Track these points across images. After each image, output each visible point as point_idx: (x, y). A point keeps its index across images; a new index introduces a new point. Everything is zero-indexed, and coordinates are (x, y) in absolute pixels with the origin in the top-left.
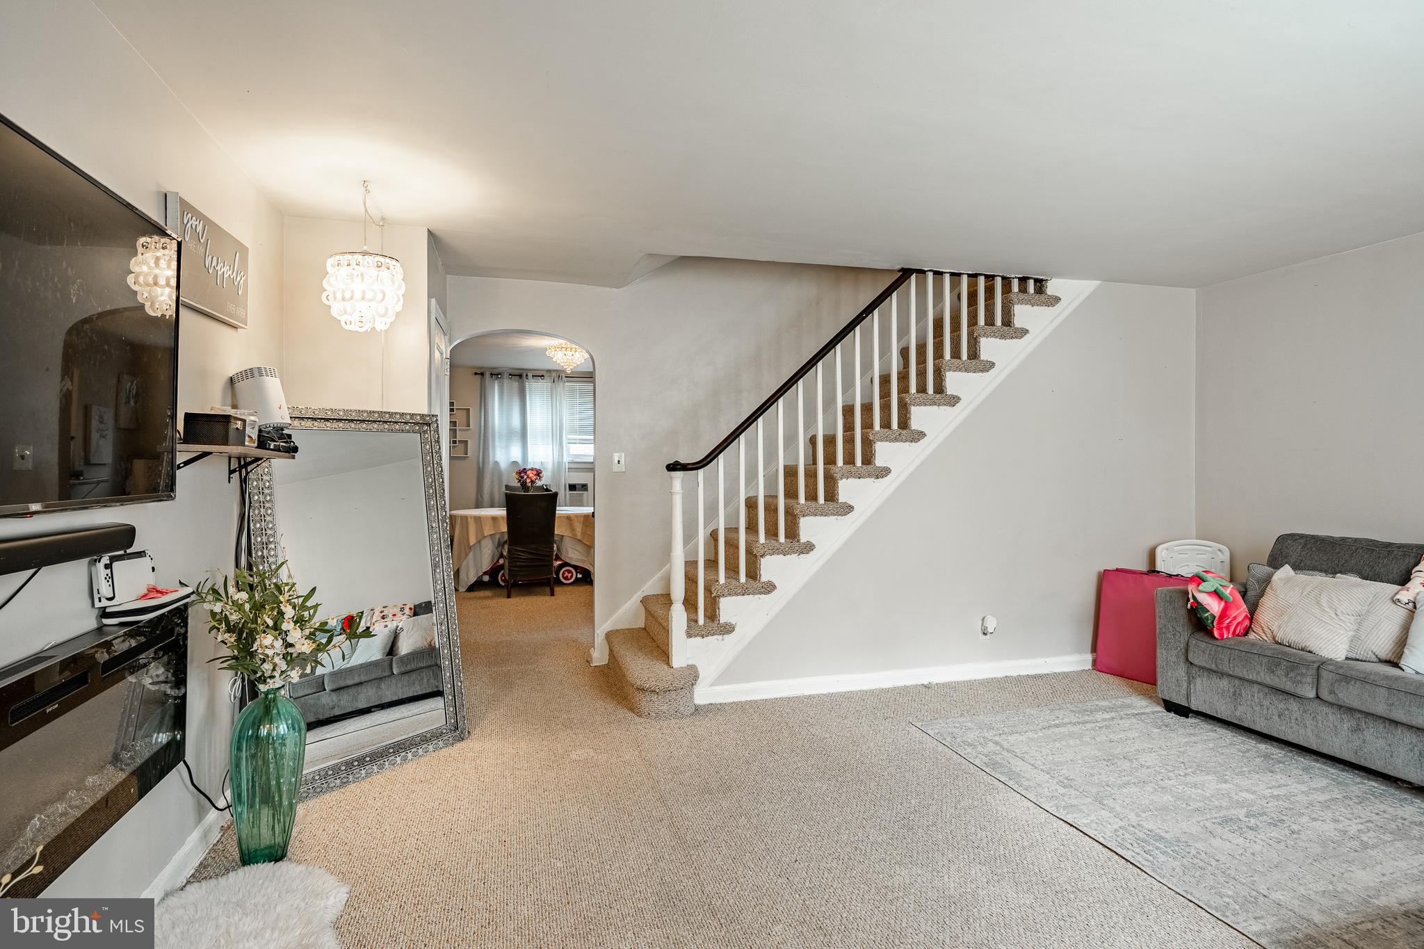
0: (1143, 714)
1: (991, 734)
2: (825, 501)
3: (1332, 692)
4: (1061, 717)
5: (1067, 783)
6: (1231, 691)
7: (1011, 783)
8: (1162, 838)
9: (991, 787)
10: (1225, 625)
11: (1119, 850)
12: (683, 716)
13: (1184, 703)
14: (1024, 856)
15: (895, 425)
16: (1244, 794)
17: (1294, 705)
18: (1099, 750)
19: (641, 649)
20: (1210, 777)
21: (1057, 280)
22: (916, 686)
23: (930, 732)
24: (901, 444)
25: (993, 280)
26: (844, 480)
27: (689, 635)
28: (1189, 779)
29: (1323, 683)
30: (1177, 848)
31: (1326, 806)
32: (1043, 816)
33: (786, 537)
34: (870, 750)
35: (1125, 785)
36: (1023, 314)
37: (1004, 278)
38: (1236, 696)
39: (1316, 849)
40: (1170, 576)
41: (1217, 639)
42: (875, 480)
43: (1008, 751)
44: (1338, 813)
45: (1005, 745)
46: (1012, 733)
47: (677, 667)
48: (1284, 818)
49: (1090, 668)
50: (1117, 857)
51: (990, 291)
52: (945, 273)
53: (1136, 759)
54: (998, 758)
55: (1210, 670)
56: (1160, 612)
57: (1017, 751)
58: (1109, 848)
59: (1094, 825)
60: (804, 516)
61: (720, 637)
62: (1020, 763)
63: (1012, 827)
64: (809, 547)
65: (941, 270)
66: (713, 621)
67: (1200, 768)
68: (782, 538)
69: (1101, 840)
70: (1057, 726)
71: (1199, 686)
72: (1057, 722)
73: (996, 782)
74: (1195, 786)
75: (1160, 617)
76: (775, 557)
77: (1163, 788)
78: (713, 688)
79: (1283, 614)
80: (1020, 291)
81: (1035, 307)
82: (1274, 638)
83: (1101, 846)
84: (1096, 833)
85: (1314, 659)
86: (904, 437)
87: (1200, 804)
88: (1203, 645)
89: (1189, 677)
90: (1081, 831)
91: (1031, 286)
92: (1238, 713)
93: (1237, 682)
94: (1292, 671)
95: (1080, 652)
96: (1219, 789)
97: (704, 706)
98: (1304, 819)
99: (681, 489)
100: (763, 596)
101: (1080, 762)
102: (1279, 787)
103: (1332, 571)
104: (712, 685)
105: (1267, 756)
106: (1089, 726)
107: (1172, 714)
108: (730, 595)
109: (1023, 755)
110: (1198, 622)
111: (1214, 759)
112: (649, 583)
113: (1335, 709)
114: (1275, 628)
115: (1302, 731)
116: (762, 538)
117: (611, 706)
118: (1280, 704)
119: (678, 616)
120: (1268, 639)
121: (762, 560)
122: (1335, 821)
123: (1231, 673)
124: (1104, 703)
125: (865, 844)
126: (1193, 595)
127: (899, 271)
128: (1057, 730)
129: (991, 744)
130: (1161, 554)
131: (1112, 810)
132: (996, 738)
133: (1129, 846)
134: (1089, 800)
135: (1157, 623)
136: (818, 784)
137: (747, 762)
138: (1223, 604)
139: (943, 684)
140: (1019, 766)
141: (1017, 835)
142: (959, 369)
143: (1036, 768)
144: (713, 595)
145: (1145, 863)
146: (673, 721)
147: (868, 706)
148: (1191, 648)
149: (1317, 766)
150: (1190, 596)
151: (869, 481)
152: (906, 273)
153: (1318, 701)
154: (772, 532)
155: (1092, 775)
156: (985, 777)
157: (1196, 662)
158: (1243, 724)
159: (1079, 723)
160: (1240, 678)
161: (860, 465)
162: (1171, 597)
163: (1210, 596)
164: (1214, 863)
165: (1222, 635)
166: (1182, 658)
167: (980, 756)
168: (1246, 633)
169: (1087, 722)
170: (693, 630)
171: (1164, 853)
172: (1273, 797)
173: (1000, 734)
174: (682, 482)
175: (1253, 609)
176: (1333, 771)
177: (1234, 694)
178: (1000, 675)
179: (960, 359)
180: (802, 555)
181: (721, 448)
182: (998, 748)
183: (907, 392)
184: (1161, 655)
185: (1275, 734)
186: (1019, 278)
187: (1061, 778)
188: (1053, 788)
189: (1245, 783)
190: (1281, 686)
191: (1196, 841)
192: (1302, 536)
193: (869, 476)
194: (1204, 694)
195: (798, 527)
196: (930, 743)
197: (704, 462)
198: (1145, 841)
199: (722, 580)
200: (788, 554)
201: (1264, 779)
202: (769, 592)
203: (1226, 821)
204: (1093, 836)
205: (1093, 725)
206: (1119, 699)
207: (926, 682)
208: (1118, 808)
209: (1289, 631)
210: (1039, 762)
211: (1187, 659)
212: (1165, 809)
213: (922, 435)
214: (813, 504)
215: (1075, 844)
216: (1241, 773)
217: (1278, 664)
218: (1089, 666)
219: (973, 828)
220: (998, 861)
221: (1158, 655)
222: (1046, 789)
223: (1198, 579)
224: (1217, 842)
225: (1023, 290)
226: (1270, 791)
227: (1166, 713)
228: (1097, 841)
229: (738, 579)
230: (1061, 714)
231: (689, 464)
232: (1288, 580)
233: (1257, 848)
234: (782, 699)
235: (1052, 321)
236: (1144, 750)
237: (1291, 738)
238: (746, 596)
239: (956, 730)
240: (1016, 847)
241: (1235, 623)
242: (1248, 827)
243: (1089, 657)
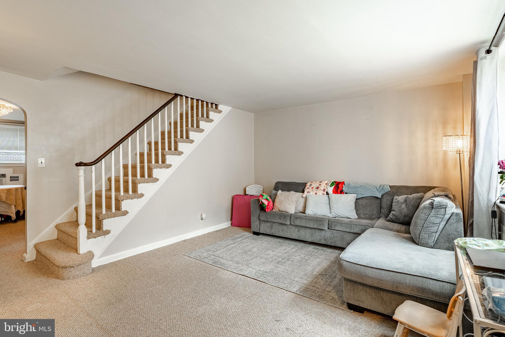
0: (249, 237)
1: (211, 253)
2: (148, 177)
3: (294, 222)
4: (228, 242)
5: (238, 263)
6: (270, 226)
7: (222, 267)
8: (266, 272)
9: (217, 270)
10: (268, 208)
11: (258, 279)
12: (87, 275)
13: (258, 232)
14: (235, 290)
15: (173, 149)
16: (279, 254)
17: (285, 227)
18: (242, 250)
19: (59, 249)
20: (270, 251)
21: (221, 105)
22: (181, 241)
23: (192, 256)
24: (175, 156)
25: (203, 102)
26: (155, 169)
27: (88, 238)
28: (266, 253)
29: (292, 220)
30: (271, 274)
31: (296, 252)
32: (235, 275)
33: (132, 192)
34: (173, 268)
35: (252, 259)
36: (212, 115)
37: (207, 102)
38: (272, 227)
39: (298, 264)
40: (251, 195)
41: (266, 212)
42: (166, 169)
43: (218, 257)
44: (299, 253)
45: (216, 255)
46: (217, 251)
47: (82, 253)
48: (289, 258)
49: (230, 226)
50: (258, 281)
51: (202, 105)
52: (189, 97)
53: (252, 251)
54: (216, 260)
55: (265, 221)
56: (252, 206)
57: (220, 256)
58: (255, 279)
59: (249, 273)
60: (140, 183)
61: (103, 237)
62: (222, 260)
63: (228, 281)
64: (142, 195)
65: (188, 96)
66: (100, 230)
67: (267, 250)
68: (130, 192)
69: (253, 277)
70: (228, 245)
71: (262, 226)
72: (228, 244)
73: (218, 268)
74: (268, 254)
75: (252, 208)
76: (128, 200)
77: (261, 257)
78: (100, 259)
79: (281, 203)
80: (211, 107)
81: (215, 113)
82: (279, 210)
83: (253, 279)
84: (251, 276)
85: (289, 214)
86: (176, 154)
87: (271, 259)
88: (263, 214)
89: (260, 224)
90: (247, 276)
91: (214, 105)
92: (272, 232)
93: (272, 223)
94: (285, 218)
95: (227, 221)
96: (273, 254)
97: (96, 267)
98: (293, 257)
99: (83, 174)
100: (123, 217)
101: (238, 255)
102: (285, 250)
103: (289, 191)
104: (100, 258)
105: (279, 242)
106: (237, 243)
107: (255, 235)
108: (108, 218)
109: (222, 257)
110: (262, 208)
111: (269, 246)
112: (59, 218)
113: (294, 227)
114: (279, 207)
115: (287, 234)
116: (122, 193)
117: (44, 279)
118: (282, 227)
119: (83, 230)
120: (277, 210)
121: (122, 202)
122: (299, 255)
123: (270, 221)
124: (238, 236)
125: (184, 304)
126: (261, 200)
127: (174, 94)
128: (229, 247)
129: (212, 256)
130: (247, 189)
131: (252, 268)
132: (213, 254)
133: (260, 277)
134: (245, 266)
135: (251, 209)
136: (158, 287)
137: (125, 286)
138: (268, 202)
139: (190, 239)
140: (223, 261)
141: (230, 284)
142: (193, 131)
143: (227, 260)
144: (100, 219)
145: (265, 281)
146: (82, 278)
147: (167, 252)
148: (260, 215)
149: (290, 242)
150: (260, 201)
151: (164, 170)
152: (176, 95)
153: (290, 225)
154: (126, 190)
155: (243, 258)
156: (214, 267)
157: (262, 219)
158: (273, 235)
159: (234, 243)
160: (272, 222)
161: (161, 164)
162: (255, 201)
163: (265, 200)
164: (280, 275)
165: (268, 211)
166: (258, 219)
167: (210, 261)
168: (272, 209)
169: (236, 243)
170: (90, 235)
171: (269, 276)
172: (285, 253)
173: (214, 252)
174: (84, 171)
175: (274, 202)
176: (294, 243)
177: (271, 227)
178: (206, 232)
179: (193, 127)
180: (139, 199)
181: (103, 156)
182: (214, 256)
183: (177, 137)
184: (252, 218)
185: (281, 236)
186: (211, 103)
187: (235, 262)
188: (234, 265)
189: (278, 251)
190: (282, 223)
191: (274, 270)
192: (281, 182)
193: (164, 167)
194: (264, 228)
195: (137, 188)
196: (193, 260)
197: (95, 162)
198: (263, 274)
199: (104, 212)
200: (133, 199)
201: (281, 248)
202: (125, 215)
203: (278, 262)
204: (250, 277)
205: (238, 243)
206: (241, 234)
207: (184, 240)
208: (253, 267)
209: (282, 208)
210: (228, 258)
211: (259, 219)
212: (264, 263)
213: (182, 153)
214: (143, 178)
215: (247, 281)
216: (276, 248)
217: (281, 217)
218: (230, 225)
219: (217, 286)
220: (228, 294)
221: (252, 219)
222: (233, 266)
223: (262, 196)
224: (278, 269)
225: (212, 107)
226: (284, 251)
227: (254, 235)
228: (252, 278)
229: (111, 211)
230: (228, 241)
231: (88, 163)
232: (281, 194)
233: (287, 268)
234: (132, 257)
235: (220, 118)
236: (253, 247)
237: (285, 236)
238: (115, 218)
239: (200, 254)
240: (231, 288)
241: (271, 207)
242: (283, 262)
243: (230, 222)
